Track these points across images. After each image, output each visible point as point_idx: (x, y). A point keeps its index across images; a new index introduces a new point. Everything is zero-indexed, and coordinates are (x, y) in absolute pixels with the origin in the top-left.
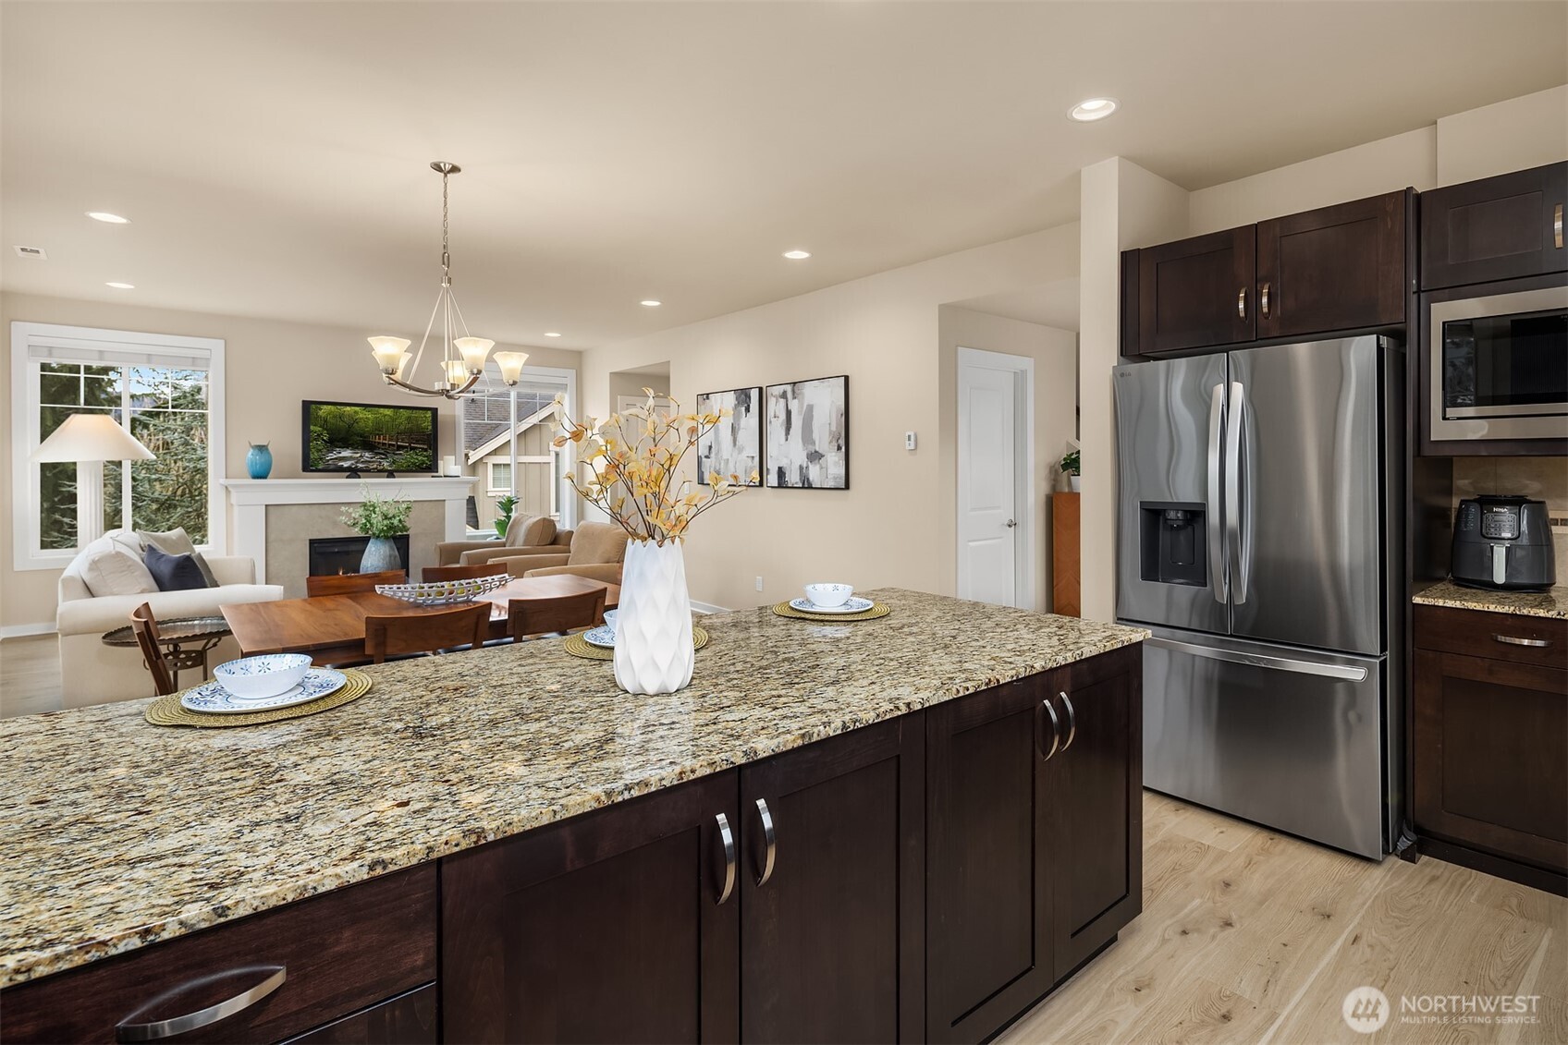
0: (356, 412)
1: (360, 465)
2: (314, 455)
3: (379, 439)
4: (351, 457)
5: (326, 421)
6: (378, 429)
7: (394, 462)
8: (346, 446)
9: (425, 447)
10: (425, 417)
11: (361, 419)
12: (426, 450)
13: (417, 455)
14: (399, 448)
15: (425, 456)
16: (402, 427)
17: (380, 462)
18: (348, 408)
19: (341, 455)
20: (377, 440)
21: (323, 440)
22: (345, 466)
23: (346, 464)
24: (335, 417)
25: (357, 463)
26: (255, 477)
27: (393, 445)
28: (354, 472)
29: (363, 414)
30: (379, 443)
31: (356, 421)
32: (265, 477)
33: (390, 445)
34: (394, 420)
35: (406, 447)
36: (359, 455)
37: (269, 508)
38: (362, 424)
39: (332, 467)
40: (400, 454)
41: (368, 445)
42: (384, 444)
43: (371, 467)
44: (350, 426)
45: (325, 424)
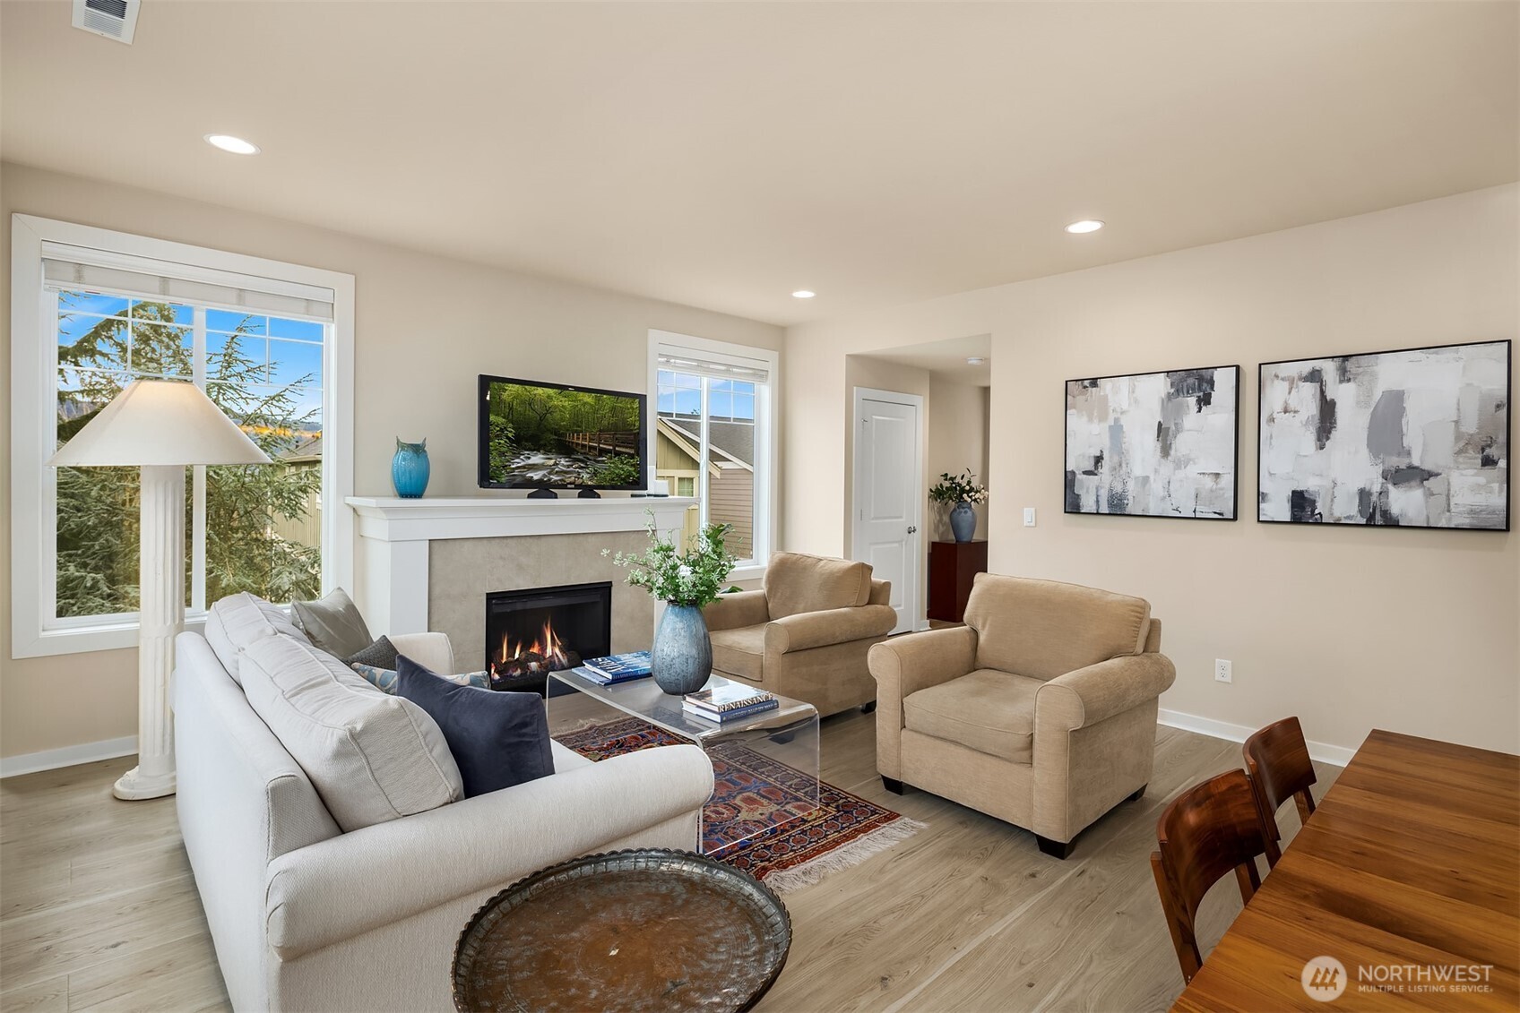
0: (549, 397)
1: (554, 478)
2: (495, 461)
3: (578, 438)
4: (543, 465)
5: (511, 409)
6: (578, 422)
7: (595, 474)
8: (537, 448)
9: (632, 452)
10: (632, 408)
11: (556, 407)
12: (632, 456)
13: (622, 463)
14: (602, 452)
15: (633, 465)
16: (605, 422)
17: (579, 474)
18: (540, 391)
19: (530, 462)
20: (575, 441)
21: (508, 438)
22: (536, 478)
23: (536, 476)
24: (523, 402)
25: (550, 473)
26: (404, 495)
27: (594, 448)
28: (544, 489)
29: (560, 401)
30: (577, 444)
31: (548, 411)
32: (418, 495)
33: (591, 447)
34: (596, 411)
35: (609, 451)
36: (552, 462)
37: (434, 544)
38: (557, 416)
39: (518, 480)
40: (603, 462)
41: (564, 448)
42: (584, 446)
43: (568, 481)
44: (542, 418)
45: (510, 413)
